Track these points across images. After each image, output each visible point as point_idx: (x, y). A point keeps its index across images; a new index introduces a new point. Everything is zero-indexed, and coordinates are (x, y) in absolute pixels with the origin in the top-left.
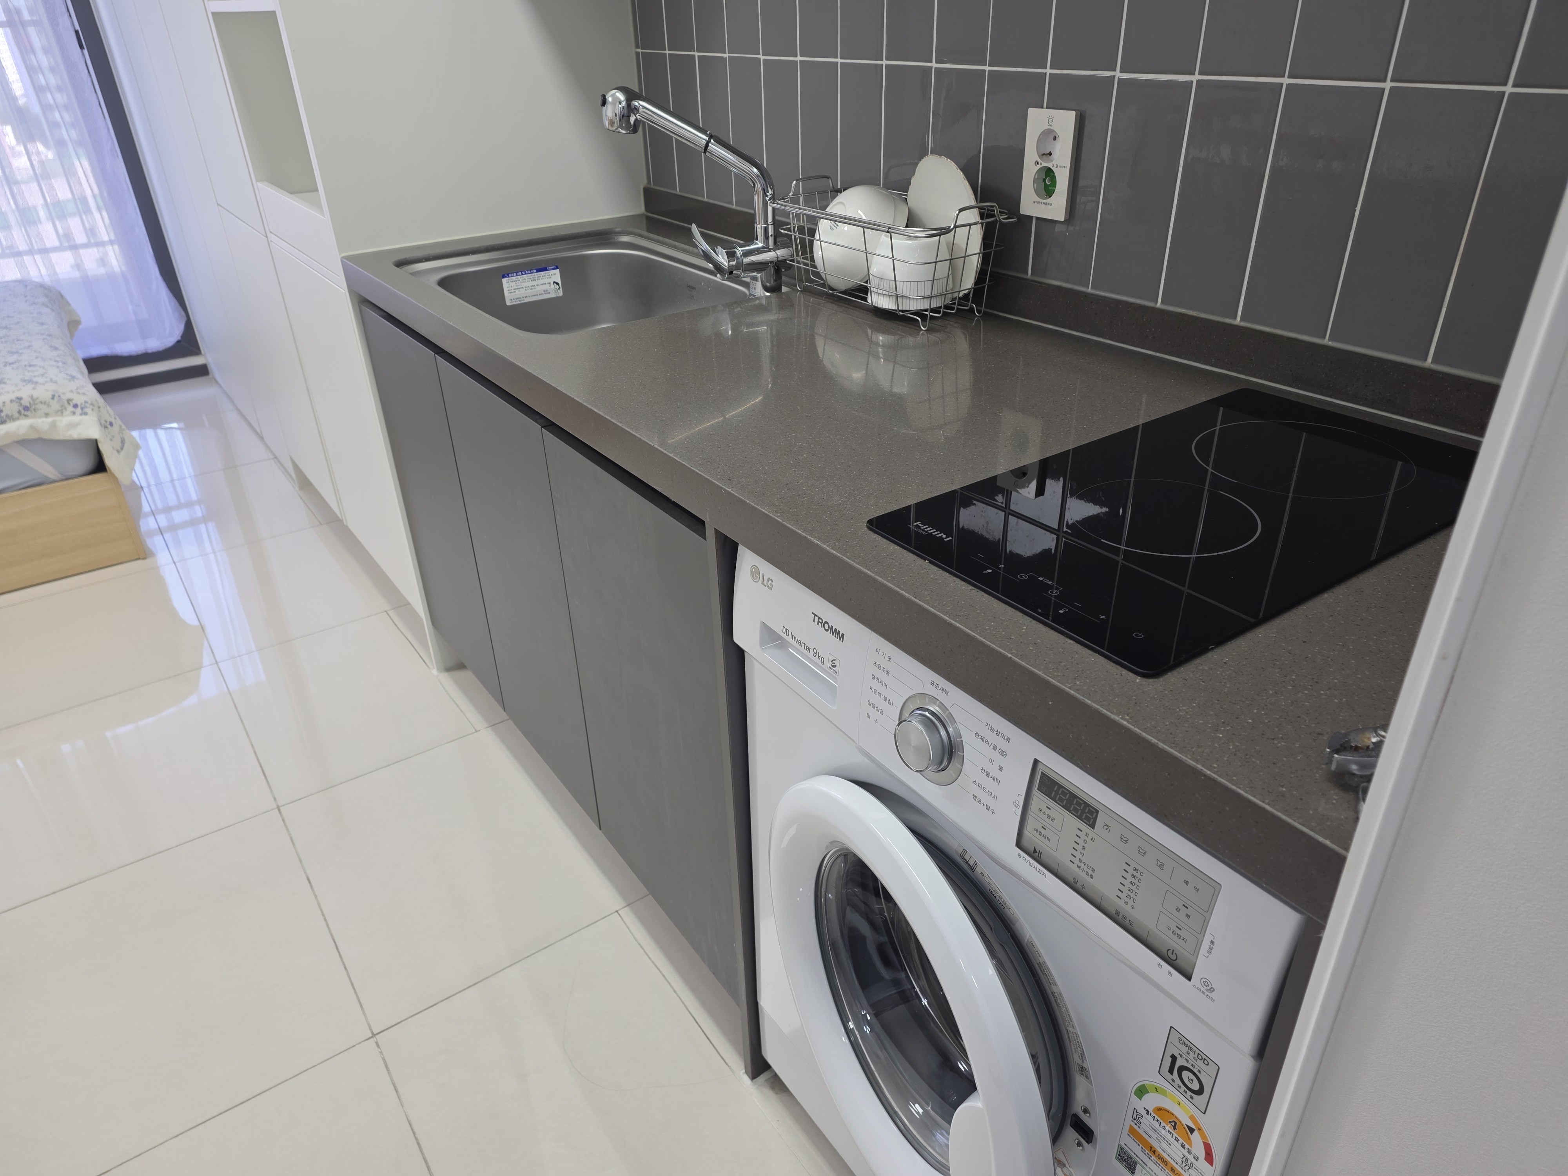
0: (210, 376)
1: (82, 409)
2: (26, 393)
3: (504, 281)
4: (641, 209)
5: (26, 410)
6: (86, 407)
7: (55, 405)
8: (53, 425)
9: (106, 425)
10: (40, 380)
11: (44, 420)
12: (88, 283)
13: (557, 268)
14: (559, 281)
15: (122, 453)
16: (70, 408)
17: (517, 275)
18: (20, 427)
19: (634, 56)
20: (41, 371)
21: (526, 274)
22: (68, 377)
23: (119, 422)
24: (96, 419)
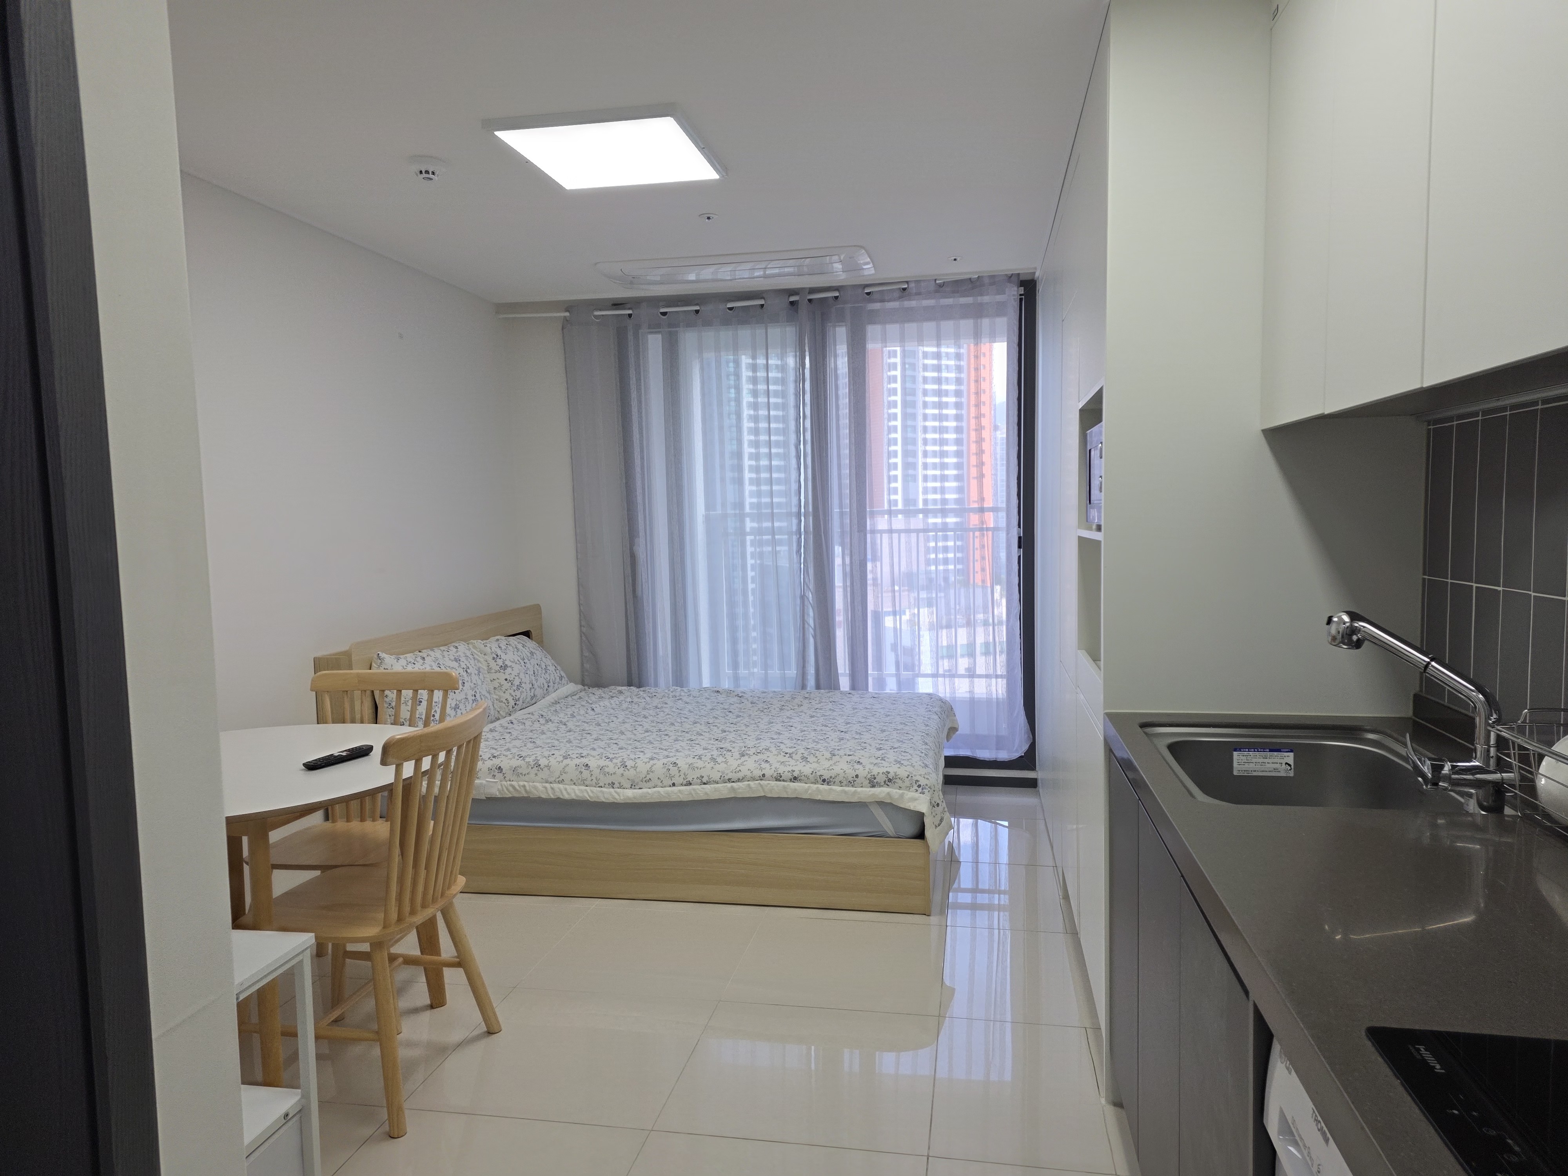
0: (1037, 789)
1: (923, 789)
2: (893, 769)
3: (1235, 754)
4: (1409, 713)
5: (889, 781)
6: (926, 789)
7: (907, 783)
8: (902, 796)
9: (934, 805)
10: (905, 763)
11: (898, 791)
12: (973, 702)
13: (1291, 751)
14: (1292, 763)
15: (938, 828)
16: (916, 787)
17: (1249, 751)
18: (881, 792)
19: (1421, 581)
20: (909, 757)
21: (1258, 751)
22: (923, 765)
23: (944, 805)
24: (929, 798)
